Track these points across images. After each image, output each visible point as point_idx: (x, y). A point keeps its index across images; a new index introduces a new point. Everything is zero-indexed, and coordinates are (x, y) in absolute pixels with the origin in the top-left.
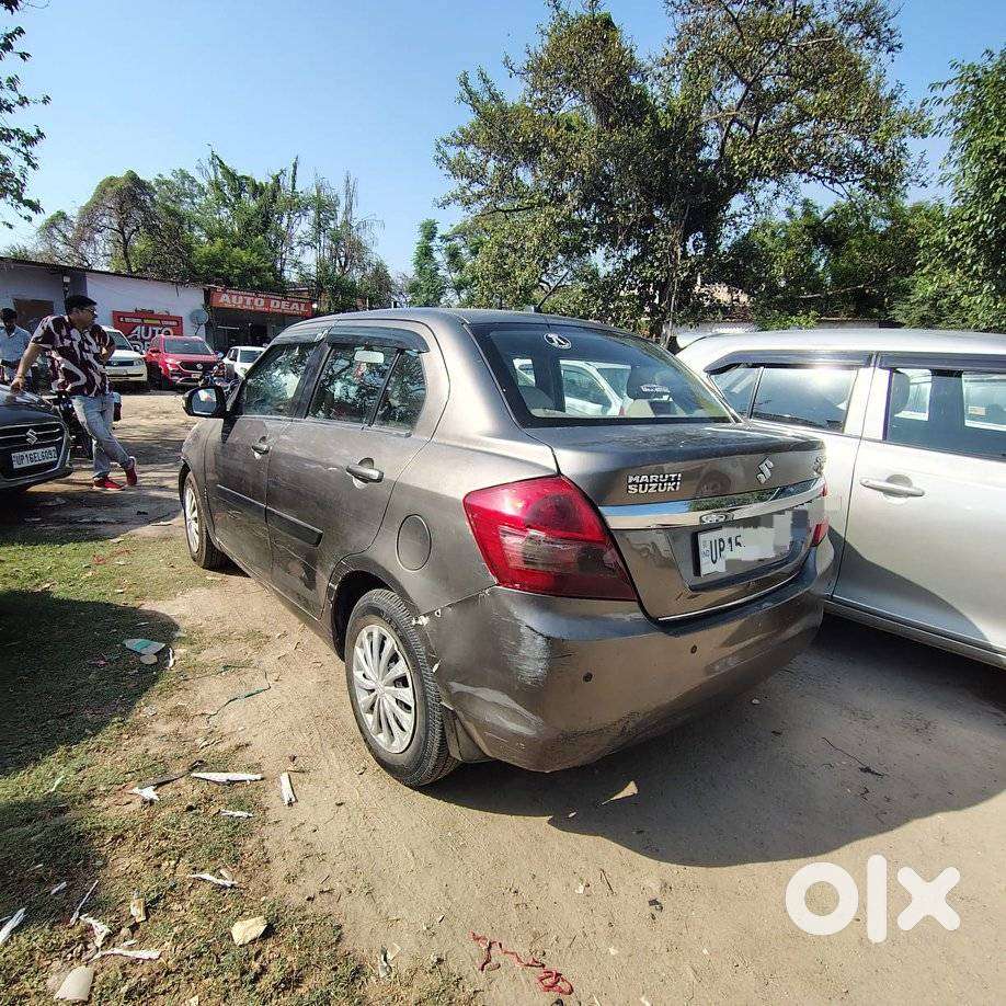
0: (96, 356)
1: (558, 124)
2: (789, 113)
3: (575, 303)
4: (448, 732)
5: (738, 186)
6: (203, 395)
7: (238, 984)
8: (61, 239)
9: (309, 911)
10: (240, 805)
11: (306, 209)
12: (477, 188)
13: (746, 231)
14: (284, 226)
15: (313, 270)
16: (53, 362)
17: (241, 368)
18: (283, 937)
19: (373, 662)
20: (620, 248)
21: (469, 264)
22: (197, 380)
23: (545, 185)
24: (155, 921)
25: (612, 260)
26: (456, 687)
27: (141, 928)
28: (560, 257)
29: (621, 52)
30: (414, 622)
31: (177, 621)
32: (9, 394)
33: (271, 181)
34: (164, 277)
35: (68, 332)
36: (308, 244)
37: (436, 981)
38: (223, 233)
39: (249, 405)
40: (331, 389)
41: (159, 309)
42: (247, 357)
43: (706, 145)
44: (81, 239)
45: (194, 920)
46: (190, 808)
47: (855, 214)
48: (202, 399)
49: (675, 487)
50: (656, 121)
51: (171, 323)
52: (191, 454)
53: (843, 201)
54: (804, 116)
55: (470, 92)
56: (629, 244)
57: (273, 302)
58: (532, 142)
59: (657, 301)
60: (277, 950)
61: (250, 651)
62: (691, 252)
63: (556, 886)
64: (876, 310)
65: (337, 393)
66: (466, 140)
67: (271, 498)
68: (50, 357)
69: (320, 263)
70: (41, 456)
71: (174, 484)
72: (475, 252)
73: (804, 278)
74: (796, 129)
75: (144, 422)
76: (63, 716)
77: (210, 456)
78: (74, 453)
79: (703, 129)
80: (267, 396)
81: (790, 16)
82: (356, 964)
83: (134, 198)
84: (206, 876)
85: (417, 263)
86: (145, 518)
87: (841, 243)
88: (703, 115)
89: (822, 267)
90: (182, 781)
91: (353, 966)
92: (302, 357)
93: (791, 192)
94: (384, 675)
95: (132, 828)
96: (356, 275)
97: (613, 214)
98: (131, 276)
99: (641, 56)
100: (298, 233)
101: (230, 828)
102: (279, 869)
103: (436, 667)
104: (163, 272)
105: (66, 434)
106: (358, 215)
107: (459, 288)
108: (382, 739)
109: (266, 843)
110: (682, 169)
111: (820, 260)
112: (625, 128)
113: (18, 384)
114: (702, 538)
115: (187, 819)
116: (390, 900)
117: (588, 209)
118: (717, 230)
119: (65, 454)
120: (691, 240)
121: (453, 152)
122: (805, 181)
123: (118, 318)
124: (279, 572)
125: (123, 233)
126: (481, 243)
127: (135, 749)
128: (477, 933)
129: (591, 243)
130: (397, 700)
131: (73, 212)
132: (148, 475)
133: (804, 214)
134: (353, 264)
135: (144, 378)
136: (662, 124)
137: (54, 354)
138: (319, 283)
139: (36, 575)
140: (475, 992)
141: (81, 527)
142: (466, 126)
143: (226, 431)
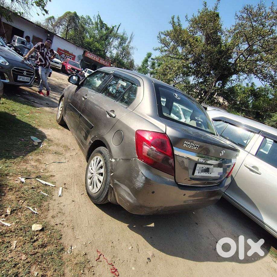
0: (49, 58)
1: (194, 38)
2: (258, 57)
3: (181, 88)
4: (109, 193)
5: (236, 72)
6: (74, 78)
7: (29, 241)
8: (51, 23)
9: (55, 228)
10: (46, 192)
11: (118, 38)
12: (166, 48)
13: (234, 85)
14: (111, 41)
15: (115, 55)
16: (38, 55)
17: (86, 74)
18: (45, 232)
19: (95, 166)
20: (198, 78)
21: (156, 68)
22: (74, 74)
23: (184, 54)
24: (13, 216)
25: (195, 81)
26: (116, 181)
27: (8, 216)
28: (181, 75)
29: (218, 25)
30: (110, 160)
31: (46, 135)
32: (23, 60)
33: (112, 28)
34: (74, 43)
35: (44, 48)
36: (116, 48)
37: (82, 260)
38: (94, 37)
39: (85, 85)
40: (109, 88)
41: (70, 52)
42: (89, 72)
43: (232, 58)
44: (56, 25)
45: (23, 219)
46: (33, 188)
47: (265, 91)
48: (74, 79)
49: (196, 149)
50: (221, 47)
51: (72, 56)
52: (66, 93)
53: (263, 86)
54: (261, 60)
55: (173, 22)
56: (201, 78)
57: (101, 60)
58: (185, 41)
59: (203, 96)
60: (43, 236)
61: (63, 151)
62: (217, 86)
63: (124, 244)
64: (260, 119)
65: (110, 90)
66: (167, 34)
67: (83, 112)
68: (37, 53)
69: (117, 54)
70: (26, 79)
71: (58, 99)
72: (159, 66)
73: (245, 103)
74: (258, 62)
75: (56, 80)
76: (8, 151)
77: (70, 95)
78: (35, 82)
79: (233, 53)
80: (91, 84)
81: (268, 31)
82: (63, 247)
83: (74, 19)
84: (31, 208)
85: (143, 63)
86: (48, 105)
87: (258, 98)
88: (234, 50)
89: (250, 102)
90: (33, 180)
91: (62, 247)
92: (104, 77)
93: (250, 79)
94: (97, 170)
95: (15, 188)
96: (125, 61)
97: (200, 68)
98: (66, 40)
99: (223, 28)
100: (114, 44)
101: (41, 197)
102: (51, 213)
103: (112, 174)
104: (75, 42)
105: (34, 76)
106: (131, 45)
107: (151, 73)
108: (90, 187)
109: (50, 205)
110: (223, 62)
111: (251, 100)
112: (212, 46)
113: (26, 58)
114: (198, 165)
115: (31, 191)
116: (78, 232)
117: (194, 64)
118: (226, 82)
119: (33, 81)
120: (218, 82)
121: (163, 36)
122: (255, 77)
123: (59, 50)
124: (78, 132)
125: (68, 28)
126: (162, 64)
127: (23, 166)
128: (98, 250)
129: (191, 74)
130: (98, 179)
131: (56, 18)
132: (53, 94)
133: (251, 86)
134: (126, 58)
135: (60, 68)
136: (222, 48)
137: (38, 53)
138: (115, 60)
139: (14, 110)
140: (92, 266)
141: (29, 102)
142: (169, 31)
143: (77, 89)
